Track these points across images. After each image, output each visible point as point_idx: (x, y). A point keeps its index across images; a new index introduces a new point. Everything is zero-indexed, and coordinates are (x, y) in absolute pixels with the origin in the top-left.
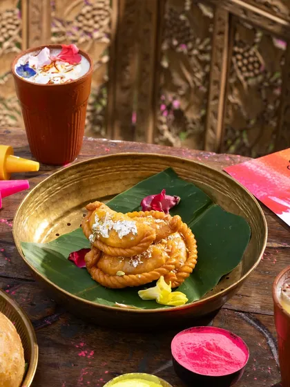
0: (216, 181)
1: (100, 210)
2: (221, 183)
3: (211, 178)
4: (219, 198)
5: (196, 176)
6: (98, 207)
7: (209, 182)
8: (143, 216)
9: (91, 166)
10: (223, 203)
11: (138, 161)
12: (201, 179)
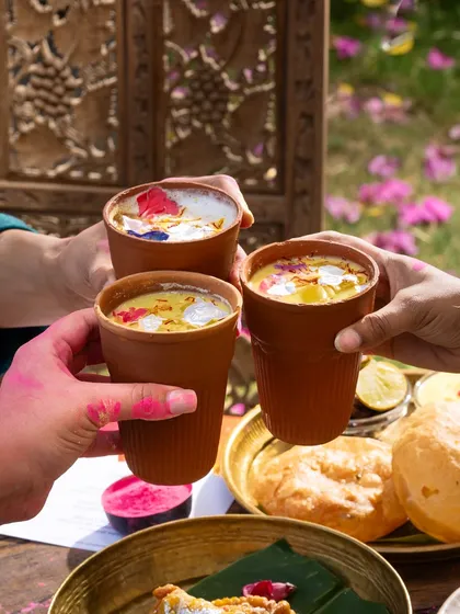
0: (348, 553)
1: (172, 595)
2: (355, 556)
3: (341, 550)
4: (353, 580)
5: (319, 547)
6: (170, 591)
7: (338, 556)
8: (237, 604)
9: (165, 534)
10: (357, 585)
11: (234, 527)
12: (327, 552)
